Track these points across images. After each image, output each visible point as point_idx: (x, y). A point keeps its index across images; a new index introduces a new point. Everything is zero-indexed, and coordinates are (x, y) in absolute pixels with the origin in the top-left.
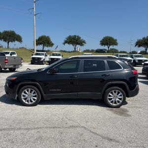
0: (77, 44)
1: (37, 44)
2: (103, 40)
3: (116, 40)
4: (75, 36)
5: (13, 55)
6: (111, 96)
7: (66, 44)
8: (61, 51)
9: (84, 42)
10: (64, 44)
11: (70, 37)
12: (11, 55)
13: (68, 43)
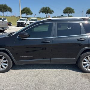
0: (48, 12)
1: (22, 13)
2: (65, 10)
3: (74, 10)
4: (47, 7)
5: (4, 21)
6: (86, 61)
7: (41, 13)
8: (38, 18)
9: (53, 11)
10: (40, 13)
11: (43, 8)
12: (3, 20)
13: (42, 12)
